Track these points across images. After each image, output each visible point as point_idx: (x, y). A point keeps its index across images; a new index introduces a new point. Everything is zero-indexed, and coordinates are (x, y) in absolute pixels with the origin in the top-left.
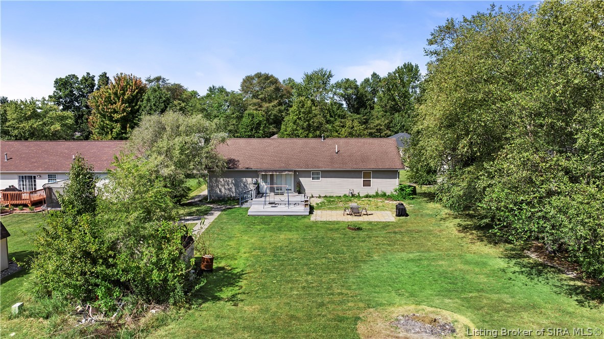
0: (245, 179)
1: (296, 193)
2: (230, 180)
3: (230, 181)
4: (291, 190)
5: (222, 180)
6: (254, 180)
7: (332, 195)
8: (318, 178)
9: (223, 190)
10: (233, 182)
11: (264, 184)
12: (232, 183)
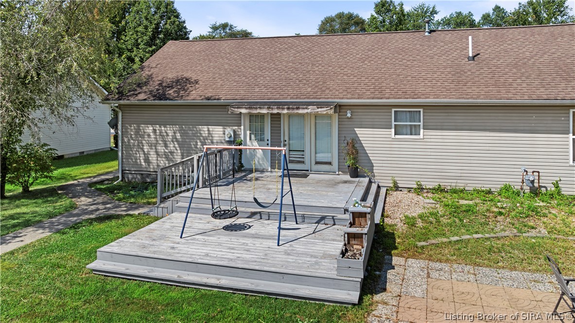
0: (205, 128)
1: (344, 173)
2: (170, 131)
3: (171, 133)
4: (330, 163)
5: (150, 129)
6: (229, 131)
7: (460, 185)
8: (414, 130)
9: (153, 157)
10: (178, 136)
11: (255, 143)
12: (174, 138)
